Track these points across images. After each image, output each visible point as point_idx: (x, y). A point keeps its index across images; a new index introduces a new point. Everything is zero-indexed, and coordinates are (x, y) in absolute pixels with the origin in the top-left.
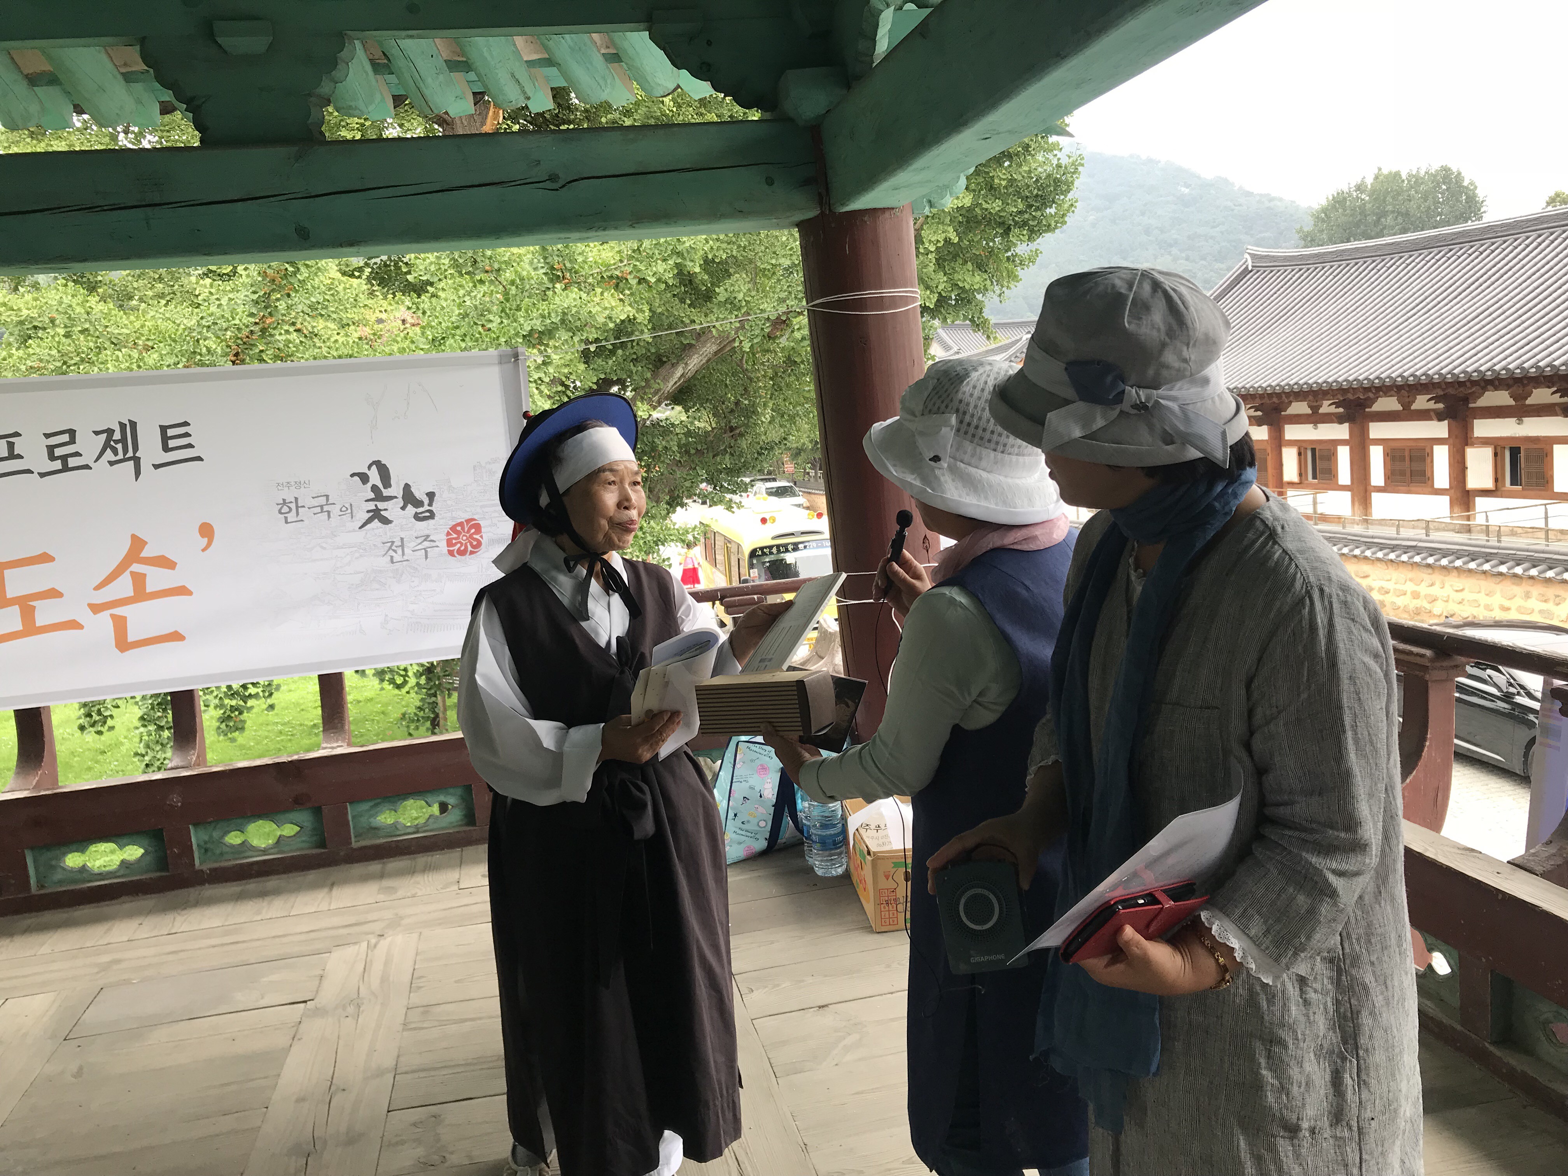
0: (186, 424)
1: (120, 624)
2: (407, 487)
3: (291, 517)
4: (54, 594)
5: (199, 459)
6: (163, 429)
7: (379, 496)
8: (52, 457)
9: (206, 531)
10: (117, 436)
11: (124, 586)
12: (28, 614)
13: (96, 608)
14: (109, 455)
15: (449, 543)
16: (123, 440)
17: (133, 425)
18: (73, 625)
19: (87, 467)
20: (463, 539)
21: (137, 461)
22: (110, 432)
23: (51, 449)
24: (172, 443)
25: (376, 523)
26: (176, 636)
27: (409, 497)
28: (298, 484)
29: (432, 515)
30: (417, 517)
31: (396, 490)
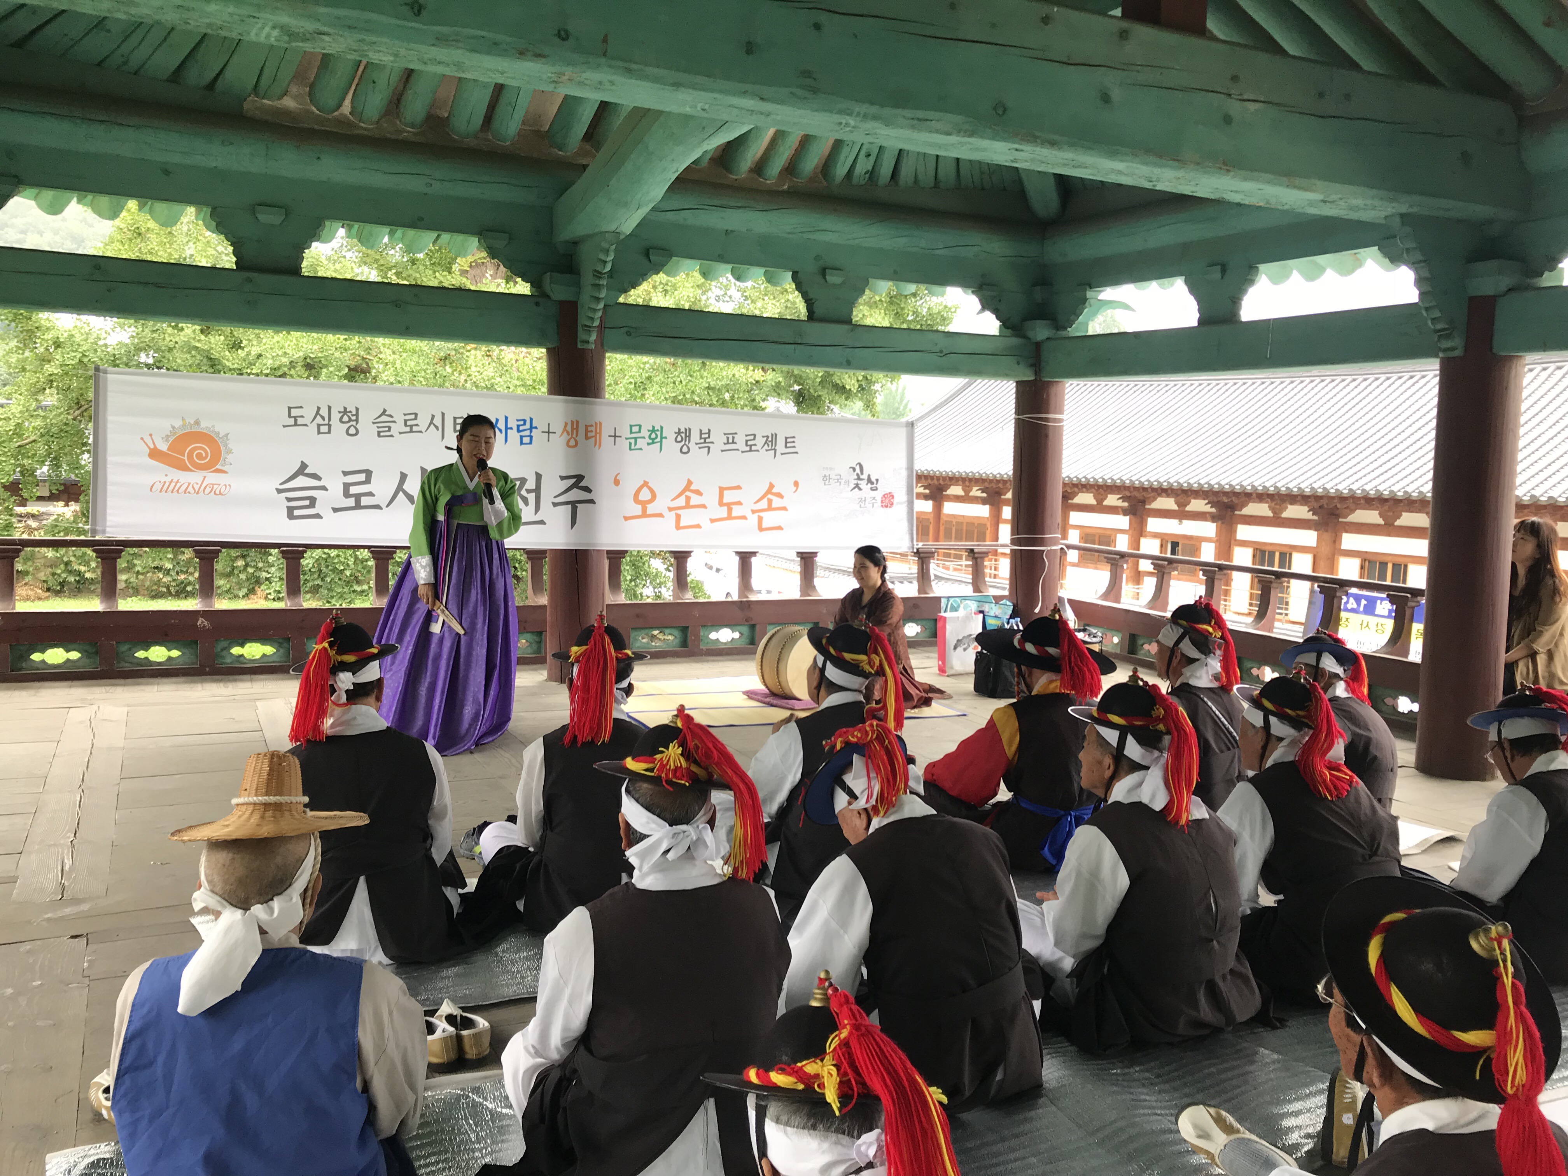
0: (794, 437)
1: (760, 519)
2: (869, 476)
3: (827, 482)
4: (739, 503)
5: (797, 453)
6: (786, 438)
7: (859, 478)
8: (747, 445)
9: (796, 484)
10: (770, 439)
11: (764, 504)
12: (730, 510)
13: (754, 512)
14: (766, 447)
15: (882, 502)
16: (772, 441)
17: (776, 435)
18: (744, 518)
19: (758, 451)
20: (887, 501)
21: (775, 450)
22: (768, 437)
23: (747, 441)
24: (788, 445)
25: (856, 489)
26: (780, 528)
27: (869, 481)
28: (831, 469)
29: (877, 489)
30: (872, 489)
31: (865, 476)
